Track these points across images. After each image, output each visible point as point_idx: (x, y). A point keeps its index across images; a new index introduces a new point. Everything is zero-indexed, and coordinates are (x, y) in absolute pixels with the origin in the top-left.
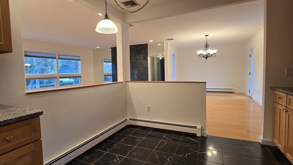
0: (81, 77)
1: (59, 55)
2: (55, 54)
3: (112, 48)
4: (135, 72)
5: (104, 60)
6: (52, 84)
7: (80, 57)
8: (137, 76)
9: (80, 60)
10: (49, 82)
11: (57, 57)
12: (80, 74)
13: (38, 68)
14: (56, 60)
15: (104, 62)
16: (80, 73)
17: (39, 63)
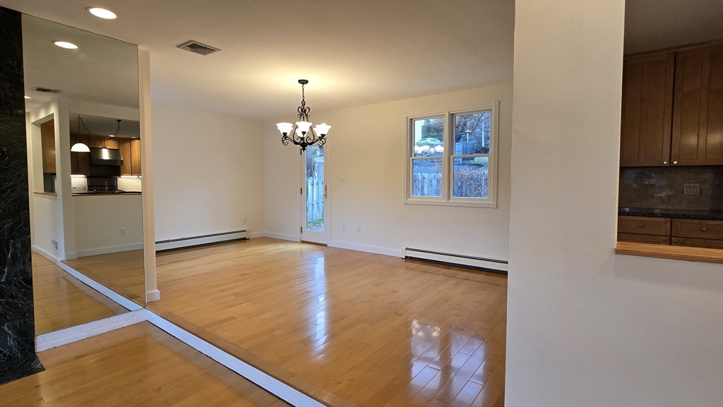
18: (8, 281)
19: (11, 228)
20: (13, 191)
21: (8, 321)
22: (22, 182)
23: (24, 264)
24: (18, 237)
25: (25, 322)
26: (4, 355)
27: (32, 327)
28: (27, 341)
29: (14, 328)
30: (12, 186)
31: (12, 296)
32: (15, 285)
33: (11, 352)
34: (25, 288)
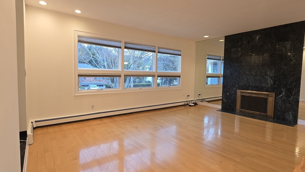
0: (180, 77)
1: (159, 48)
2: (155, 47)
3: (226, 37)
4: (268, 73)
5: (207, 57)
6: (142, 83)
7: (180, 51)
8: (271, 78)
9: (180, 55)
10: (140, 82)
11: (157, 50)
12: (180, 73)
13: (134, 66)
14: (155, 53)
15: (208, 59)
16: (179, 71)
17: (135, 61)
18: (292, 100)
19: (295, 85)
20: (297, 75)
21: (291, 111)
22: (300, 72)
23: (297, 96)
24: (296, 88)
25: (295, 113)
26: (289, 120)
27: (297, 116)
28: (295, 119)
29: (292, 114)
30: (297, 73)
31: (293, 105)
32: (294, 102)
33: (291, 120)
34: (297, 103)
